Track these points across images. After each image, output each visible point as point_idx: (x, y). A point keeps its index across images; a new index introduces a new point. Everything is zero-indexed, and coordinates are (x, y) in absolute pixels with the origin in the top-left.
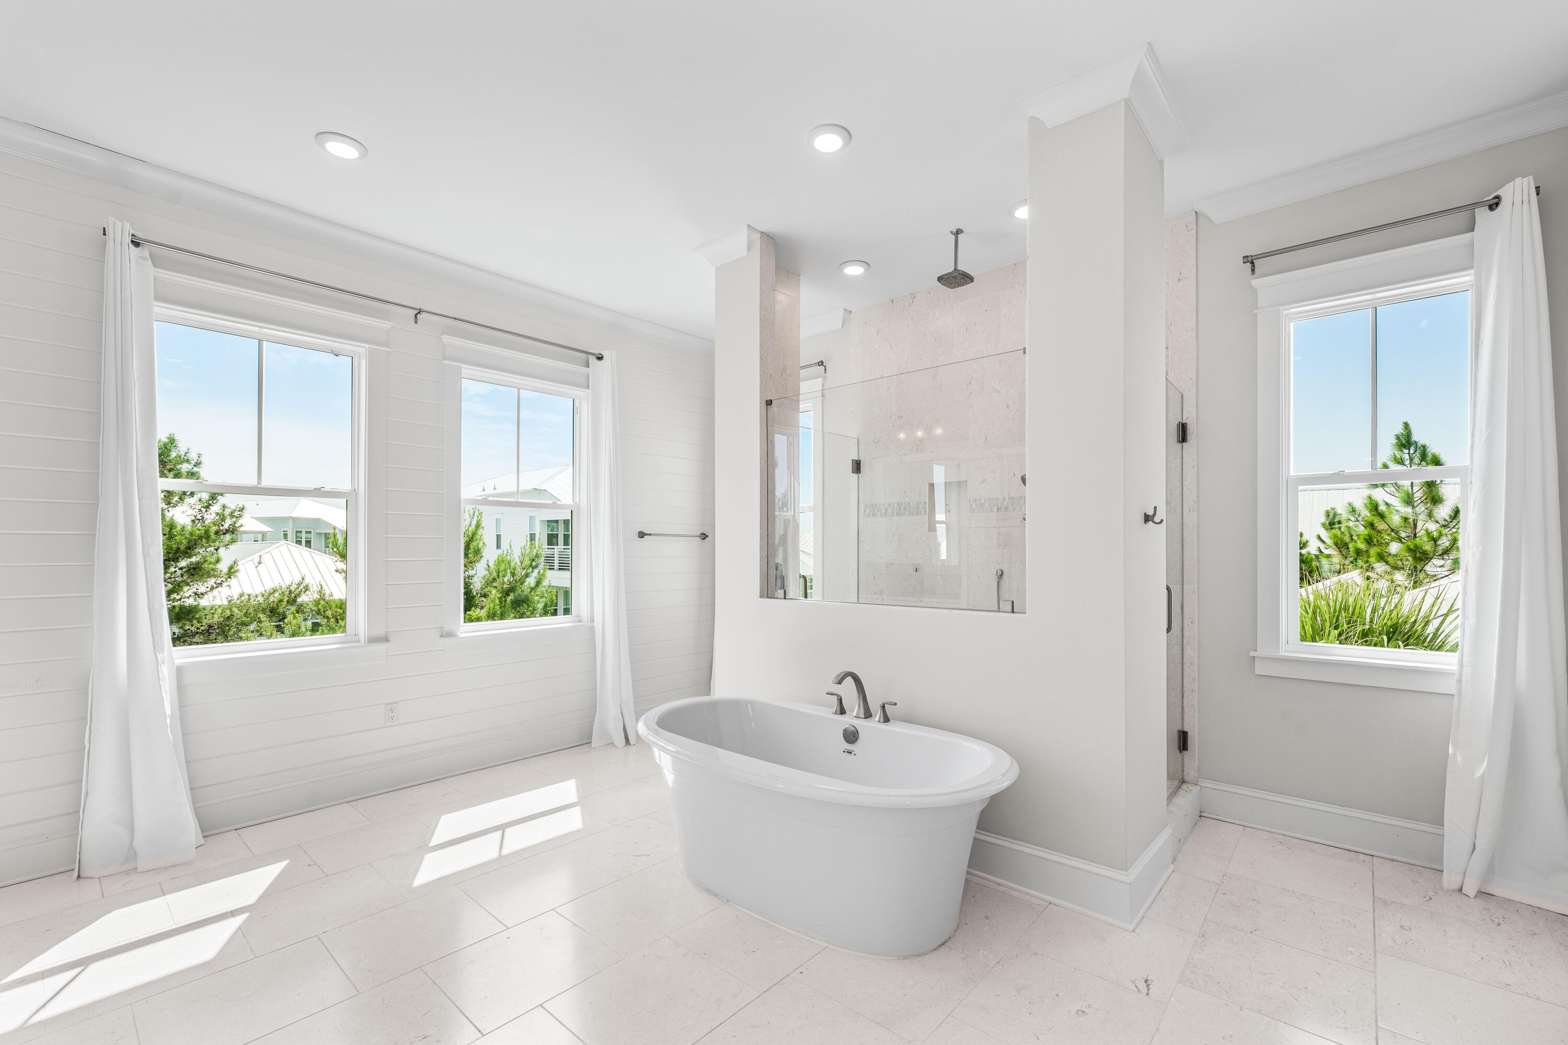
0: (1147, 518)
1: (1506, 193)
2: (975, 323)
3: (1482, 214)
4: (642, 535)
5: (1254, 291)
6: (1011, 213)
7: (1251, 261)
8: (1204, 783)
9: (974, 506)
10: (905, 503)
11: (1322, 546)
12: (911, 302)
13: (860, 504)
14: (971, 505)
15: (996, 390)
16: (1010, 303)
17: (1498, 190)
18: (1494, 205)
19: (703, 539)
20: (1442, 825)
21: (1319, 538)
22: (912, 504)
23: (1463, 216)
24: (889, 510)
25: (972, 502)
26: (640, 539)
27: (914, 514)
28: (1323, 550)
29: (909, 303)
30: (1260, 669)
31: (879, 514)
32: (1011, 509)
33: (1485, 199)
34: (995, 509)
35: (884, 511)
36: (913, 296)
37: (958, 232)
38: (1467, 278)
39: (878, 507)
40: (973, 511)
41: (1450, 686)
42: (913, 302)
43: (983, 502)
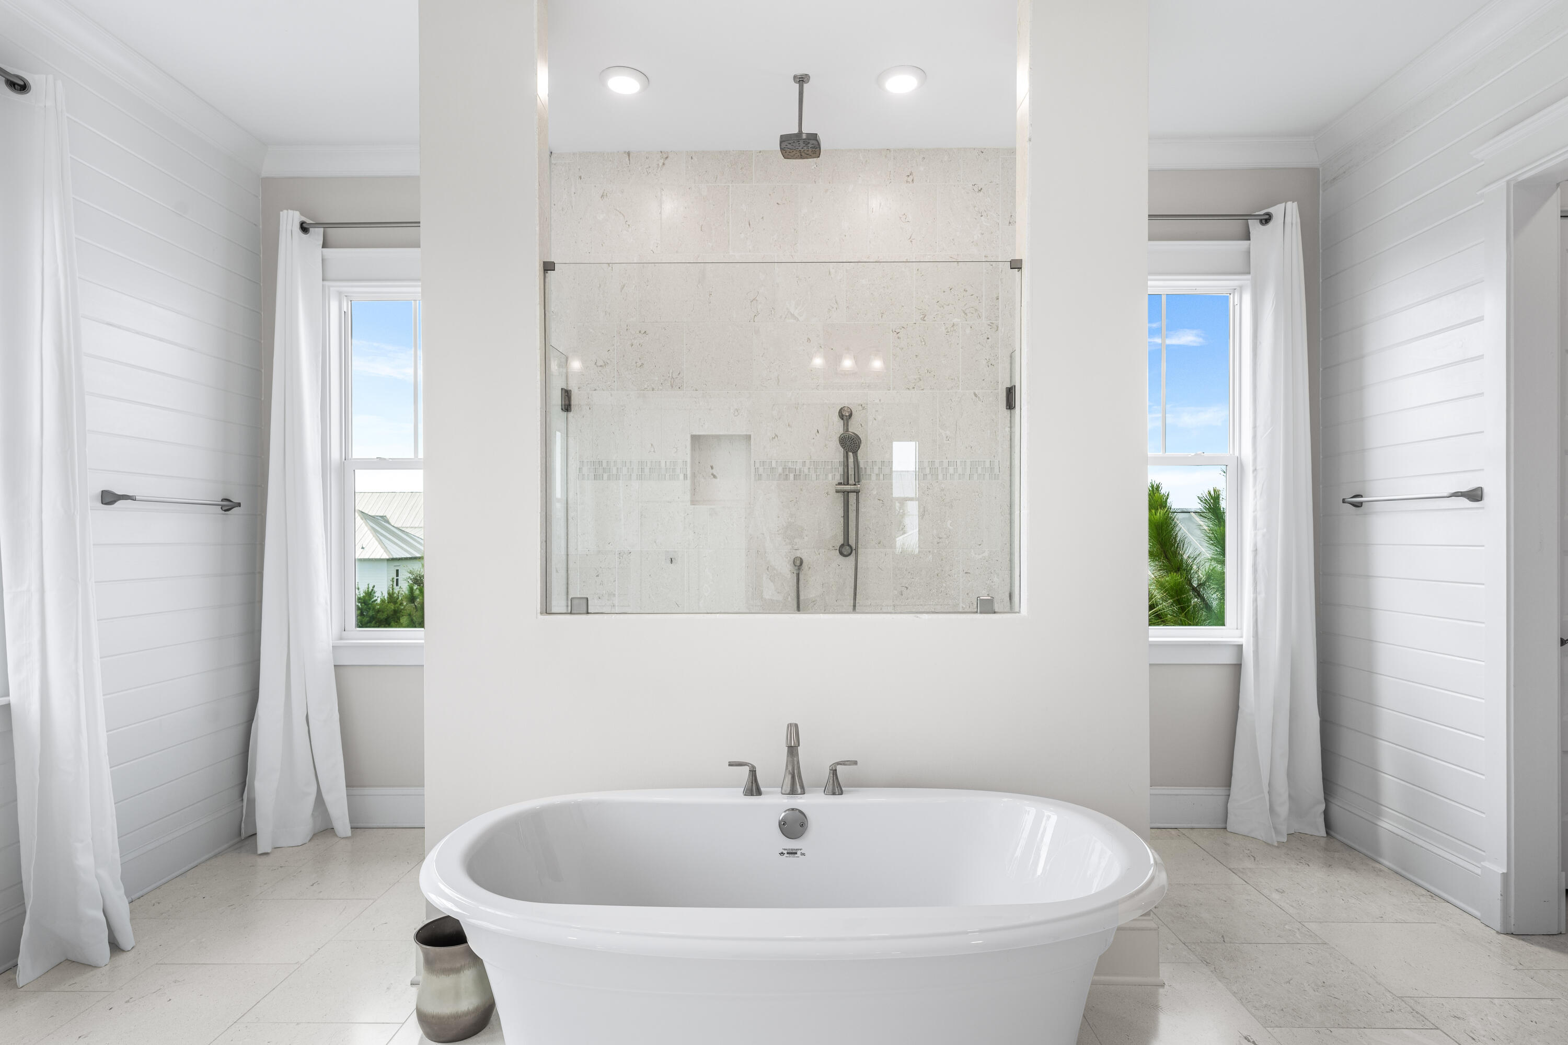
1: (1277, 211)
2: (763, 218)
3: (1255, 226)
4: (109, 498)
6: (880, 78)
9: (761, 470)
10: (652, 462)
12: (661, 164)
13: (570, 458)
14: (756, 470)
15: (793, 315)
16: (811, 201)
17: (1269, 208)
18: (1266, 220)
19: (225, 511)
22: (663, 465)
24: (625, 470)
25: (757, 465)
26: (103, 505)
27: (667, 477)
29: (658, 165)
31: (605, 476)
32: (814, 477)
33: (1257, 213)
34: (792, 476)
35: (614, 472)
36: (665, 156)
37: (802, 80)
38: (1243, 282)
39: (604, 465)
40: (759, 477)
42: (664, 164)
43: (774, 465)
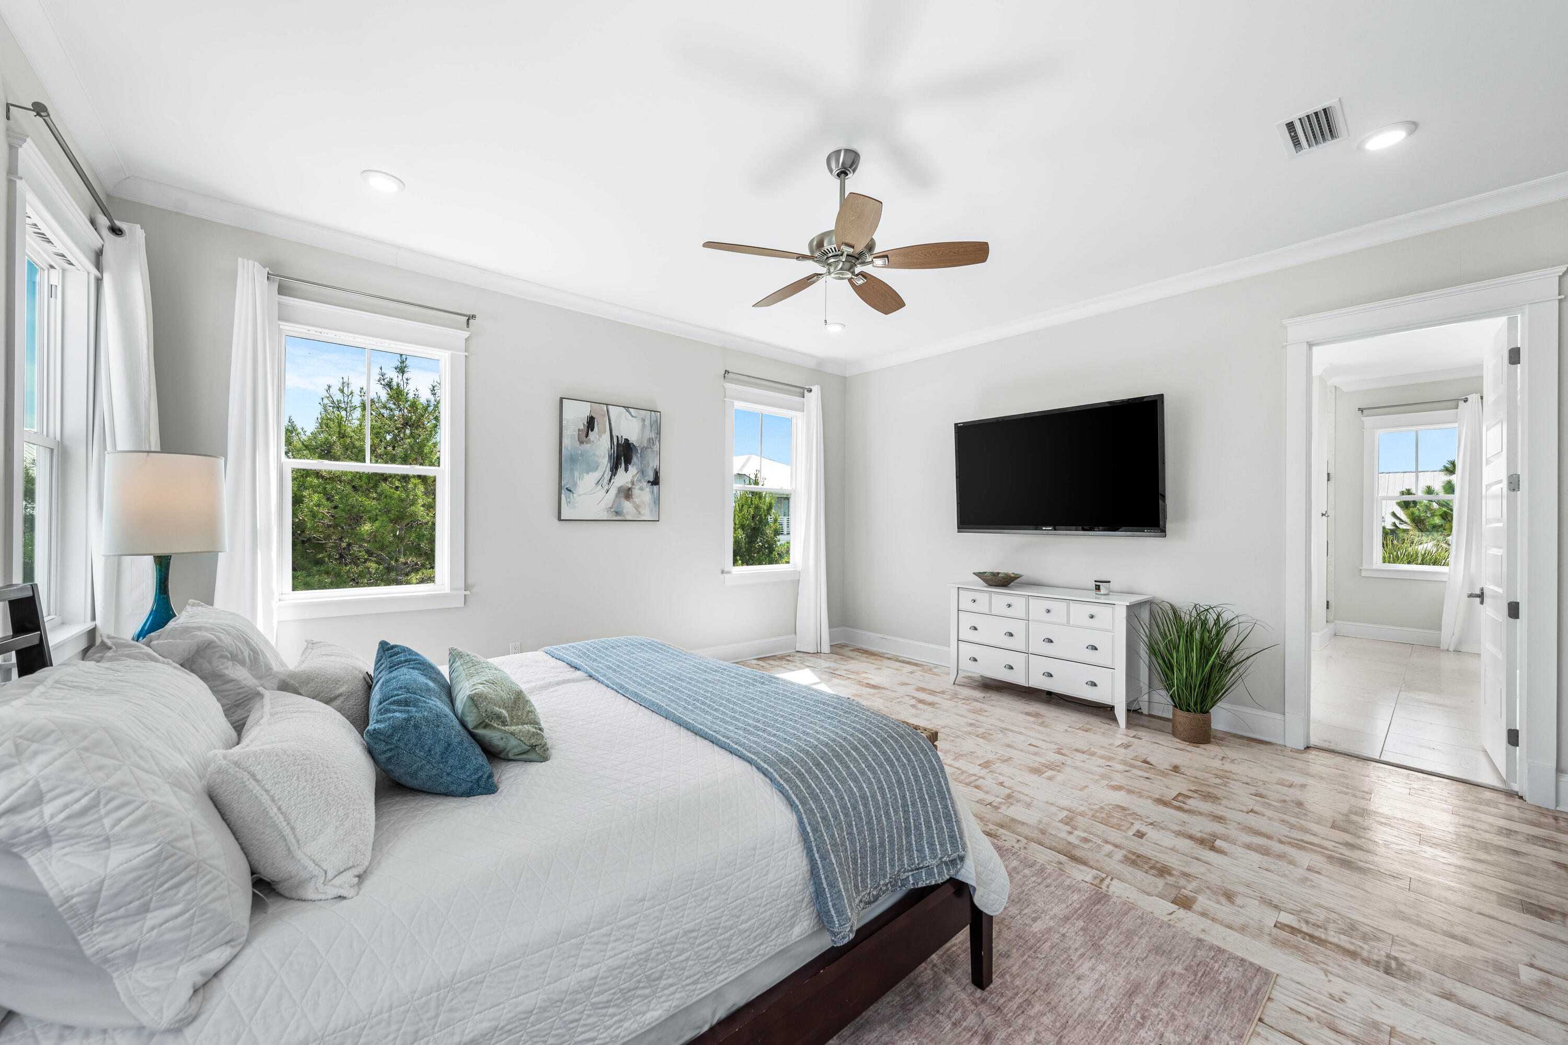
0: (1323, 515)
1: (1469, 397)
3: (1461, 403)
5: (1363, 422)
7: (1361, 410)
8: (1337, 622)
11: (1397, 522)
18: (1466, 400)
20: (1440, 630)
21: (1394, 515)
23: (1453, 404)
28: (1398, 525)
30: (1364, 574)
38: (1456, 425)
41: (1445, 578)
